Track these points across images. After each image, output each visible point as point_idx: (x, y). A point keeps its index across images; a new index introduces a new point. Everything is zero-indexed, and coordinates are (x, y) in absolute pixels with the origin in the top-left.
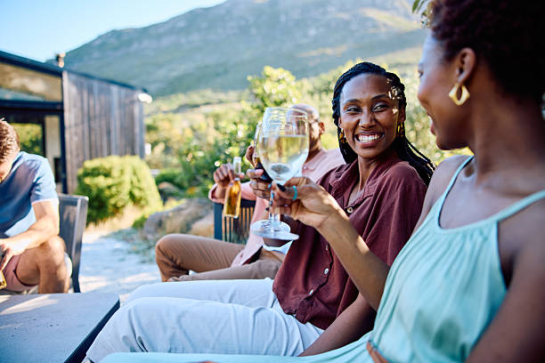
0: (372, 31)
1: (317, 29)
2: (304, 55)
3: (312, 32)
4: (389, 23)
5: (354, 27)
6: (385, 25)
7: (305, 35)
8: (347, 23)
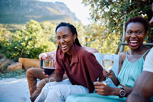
0: (48, 13)
1: (32, 9)
2: (27, 16)
3: (30, 10)
4: (53, 12)
5: (43, 11)
6: (52, 12)
7: (28, 11)
8: (41, 9)
